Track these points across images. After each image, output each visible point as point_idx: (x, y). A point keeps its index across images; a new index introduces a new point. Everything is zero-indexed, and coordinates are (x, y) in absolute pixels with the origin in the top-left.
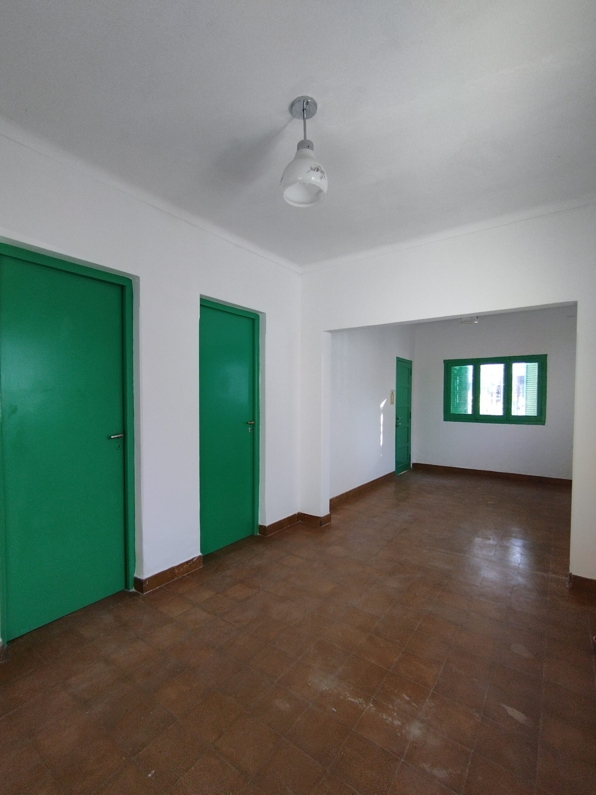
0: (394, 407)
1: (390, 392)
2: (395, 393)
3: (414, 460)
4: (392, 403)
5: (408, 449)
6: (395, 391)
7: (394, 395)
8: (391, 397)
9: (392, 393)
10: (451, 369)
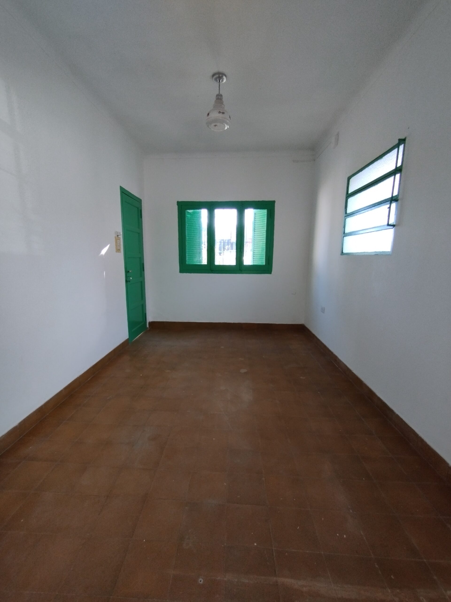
0: (121, 255)
1: (114, 236)
2: (121, 237)
3: (150, 318)
4: (118, 250)
5: (143, 307)
6: (121, 233)
7: (120, 240)
8: (116, 242)
9: (118, 236)
10: (185, 213)
